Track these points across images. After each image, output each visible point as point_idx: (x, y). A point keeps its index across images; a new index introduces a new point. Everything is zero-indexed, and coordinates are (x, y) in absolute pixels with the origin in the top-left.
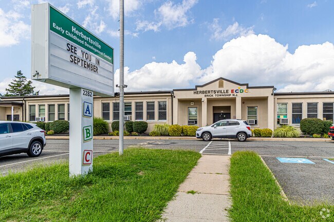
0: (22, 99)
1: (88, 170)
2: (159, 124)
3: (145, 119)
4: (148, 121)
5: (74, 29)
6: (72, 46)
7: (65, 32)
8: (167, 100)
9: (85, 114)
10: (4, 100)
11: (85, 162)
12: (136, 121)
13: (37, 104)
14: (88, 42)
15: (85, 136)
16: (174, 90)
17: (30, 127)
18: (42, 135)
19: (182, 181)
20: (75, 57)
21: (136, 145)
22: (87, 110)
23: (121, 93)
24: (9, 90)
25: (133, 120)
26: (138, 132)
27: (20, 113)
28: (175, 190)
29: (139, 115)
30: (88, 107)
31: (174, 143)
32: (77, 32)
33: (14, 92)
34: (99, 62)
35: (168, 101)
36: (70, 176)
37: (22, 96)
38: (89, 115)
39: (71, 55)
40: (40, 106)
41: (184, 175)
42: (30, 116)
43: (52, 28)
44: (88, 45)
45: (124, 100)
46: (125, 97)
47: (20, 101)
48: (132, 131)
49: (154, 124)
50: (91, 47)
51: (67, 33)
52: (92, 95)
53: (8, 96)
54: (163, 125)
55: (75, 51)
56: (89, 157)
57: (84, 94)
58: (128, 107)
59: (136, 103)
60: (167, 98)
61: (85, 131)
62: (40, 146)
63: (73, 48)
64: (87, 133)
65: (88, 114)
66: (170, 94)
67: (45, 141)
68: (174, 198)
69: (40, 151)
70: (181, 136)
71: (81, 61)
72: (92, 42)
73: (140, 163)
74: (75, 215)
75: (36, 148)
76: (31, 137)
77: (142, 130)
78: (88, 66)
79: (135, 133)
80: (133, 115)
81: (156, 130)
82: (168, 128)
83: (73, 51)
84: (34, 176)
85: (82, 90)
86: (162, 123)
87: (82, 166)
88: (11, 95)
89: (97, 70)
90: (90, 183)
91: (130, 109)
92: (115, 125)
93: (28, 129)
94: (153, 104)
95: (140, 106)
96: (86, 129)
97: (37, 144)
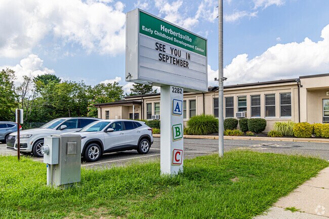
0: (141, 98)
1: (178, 170)
2: (281, 122)
3: (262, 116)
4: (267, 118)
5: (162, 28)
6: (160, 45)
7: (153, 32)
8: (291, 91)
9: (174, 112)
10: (127, 99)
11: (175, 162)
12: (252, 118)
13: (153, 102)
14: (178, 38)
15: (175, 135)
16: (301, 77)
17: (140, 125)
18: (149, 133)
19: (285, 194)
20: (164, 55)
21: (247, 146)
22: (176, 108)
23: (220, 87)
24: (133, 90)
25: (249, 117)
26: (253, 131)
27: (139, 112)
28: (270, 204)
29: (256, 111)
30: (178, 105)
31: (297, 147)
32: (166, 30)
33: (137, 92)
34: (189, 57)
35: (293, 92)
36: (161, 174)
37: (143, 95)
38: (179, 113)
39: (160, 54)
40: (155, 104)
41: (290, 187)
42: (148, 114)
43: (141, 31)
44: (177, 41)
45: (223, 94)
46: (224, 91)
47: (139, 100)
48: (247, 130)
49: (274, 122)
50: (181, 42)
51: (156, 33)
52: (182, 92)
53: (132, 95)
54: (287, 123)
55: (164, 48)
56: (179, 157)
57: (173, 92)
58: (242, 101)
59: (252, 96)
60: (292, 88)
61: (175, 129)
62: (147, 144)
63: (162, 46)
64: (177, 132)
65: (177, 112)
66: (296, 83)
67: (152, 139)
68: (265, 212)
69: (148, 148)
70: (311, 137)
71: (170, 58)
72: (181, 36)
73: (239, 168)
74: (151, 212)
75: (145, 146)
76: (140, 135)
77: (259, 129)
78: (178, 62)
79: (250, 132)
80: (249, 111)
81: (276, 130)
82: (294, 128)
83: (162, 49)
84: (130, 172)
85: (171, 87)
86: (285, 120)
87: (172, 165)
88: (134, 94)
89: (187, 65)
90: (177, 184)
91: (245, 104)
92: (227, 123)
93: (137, 127)
94: (273, 96)
95: (256, 99)
96: (176, 128)
97: (145, 142)
